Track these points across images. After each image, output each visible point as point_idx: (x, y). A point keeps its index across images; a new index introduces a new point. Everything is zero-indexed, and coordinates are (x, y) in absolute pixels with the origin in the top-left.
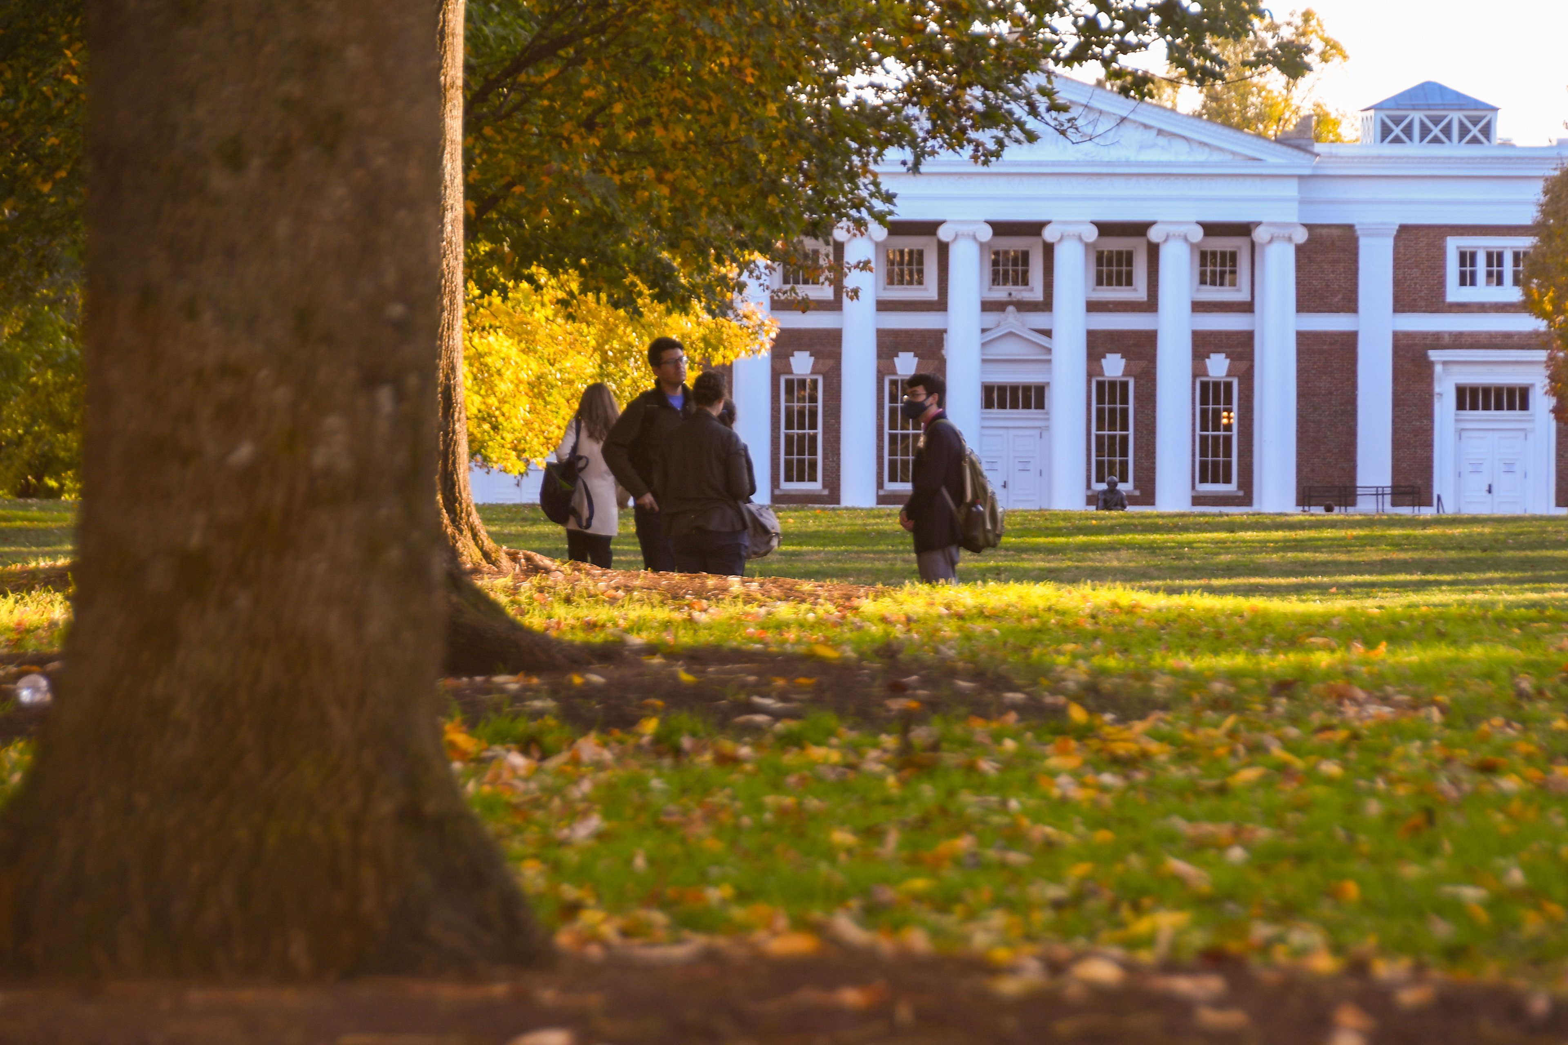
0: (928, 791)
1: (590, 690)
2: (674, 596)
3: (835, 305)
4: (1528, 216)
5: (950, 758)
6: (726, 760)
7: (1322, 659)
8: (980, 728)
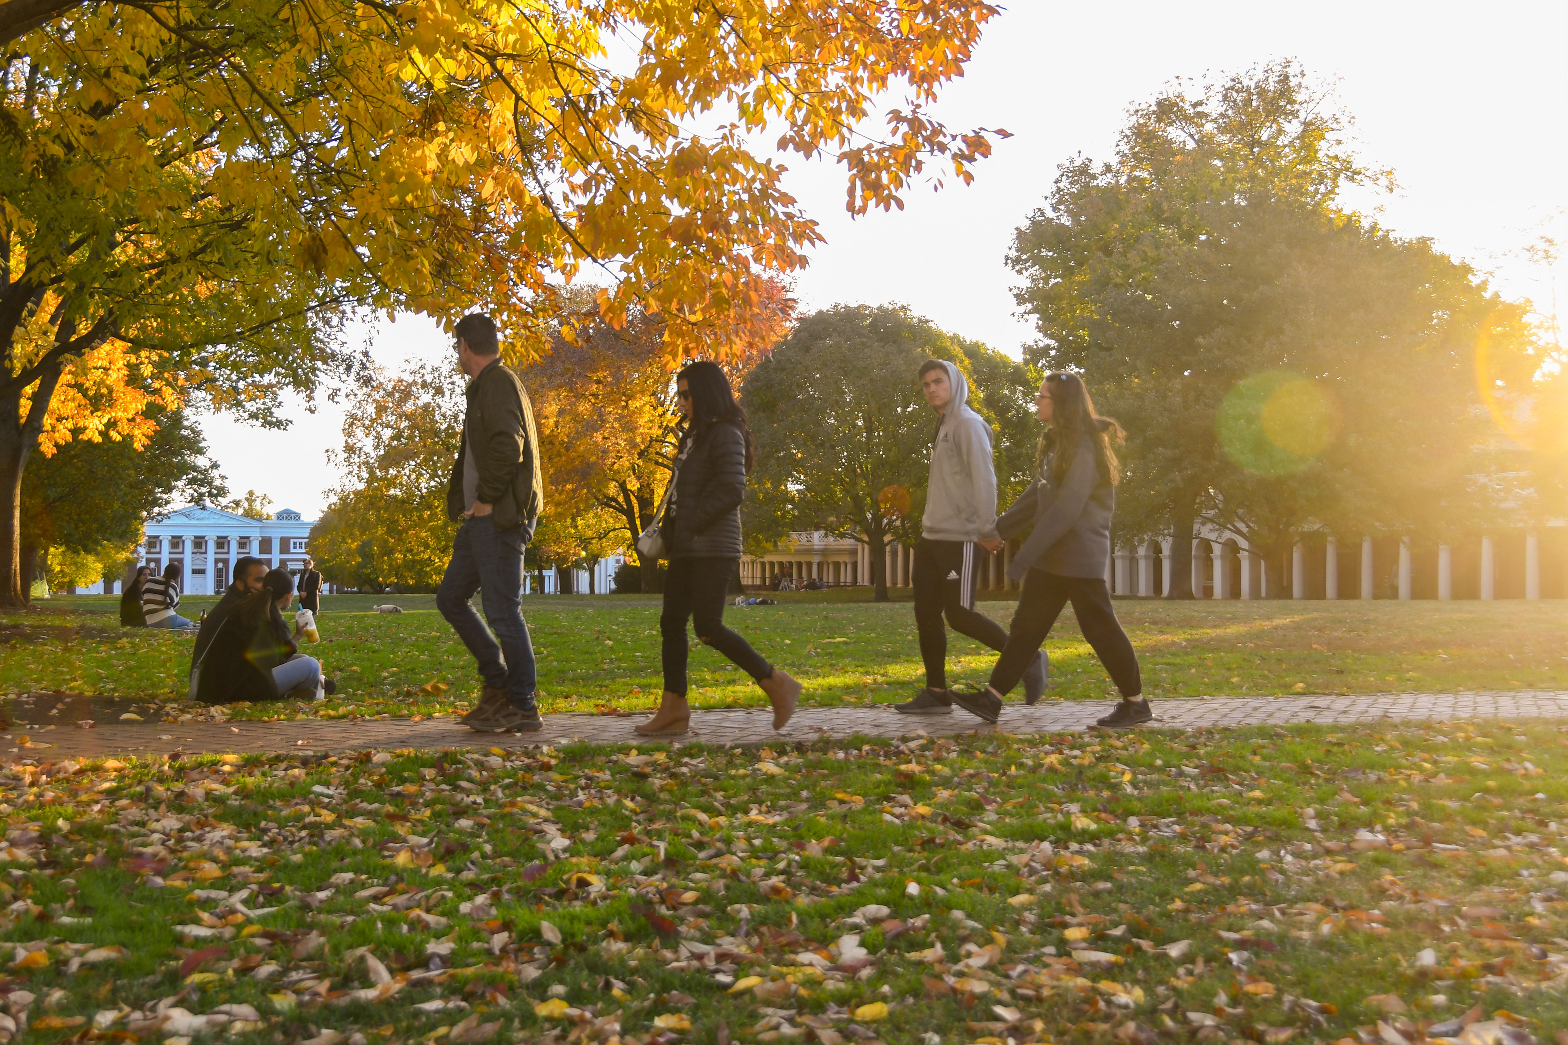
4: (308, 535)
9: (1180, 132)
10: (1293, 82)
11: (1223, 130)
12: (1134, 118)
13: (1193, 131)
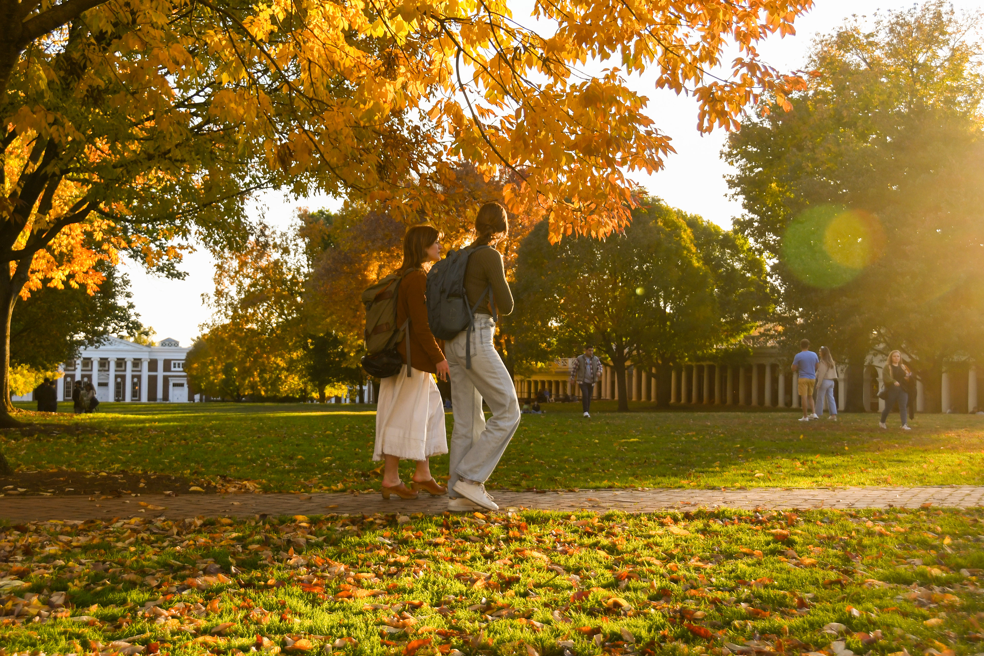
0: (81, 446)
1: (26, 431)
2: (43, 415)
3: (74, 370)
4: (184, 358)
5: (85, 440)
6: (48, 441)
7: (147, 425)
8: (90, 436)
9: (855, 57)
10: (945, 18)
11: (888, 56)
12: (819, 46)
13: (866, 56)
